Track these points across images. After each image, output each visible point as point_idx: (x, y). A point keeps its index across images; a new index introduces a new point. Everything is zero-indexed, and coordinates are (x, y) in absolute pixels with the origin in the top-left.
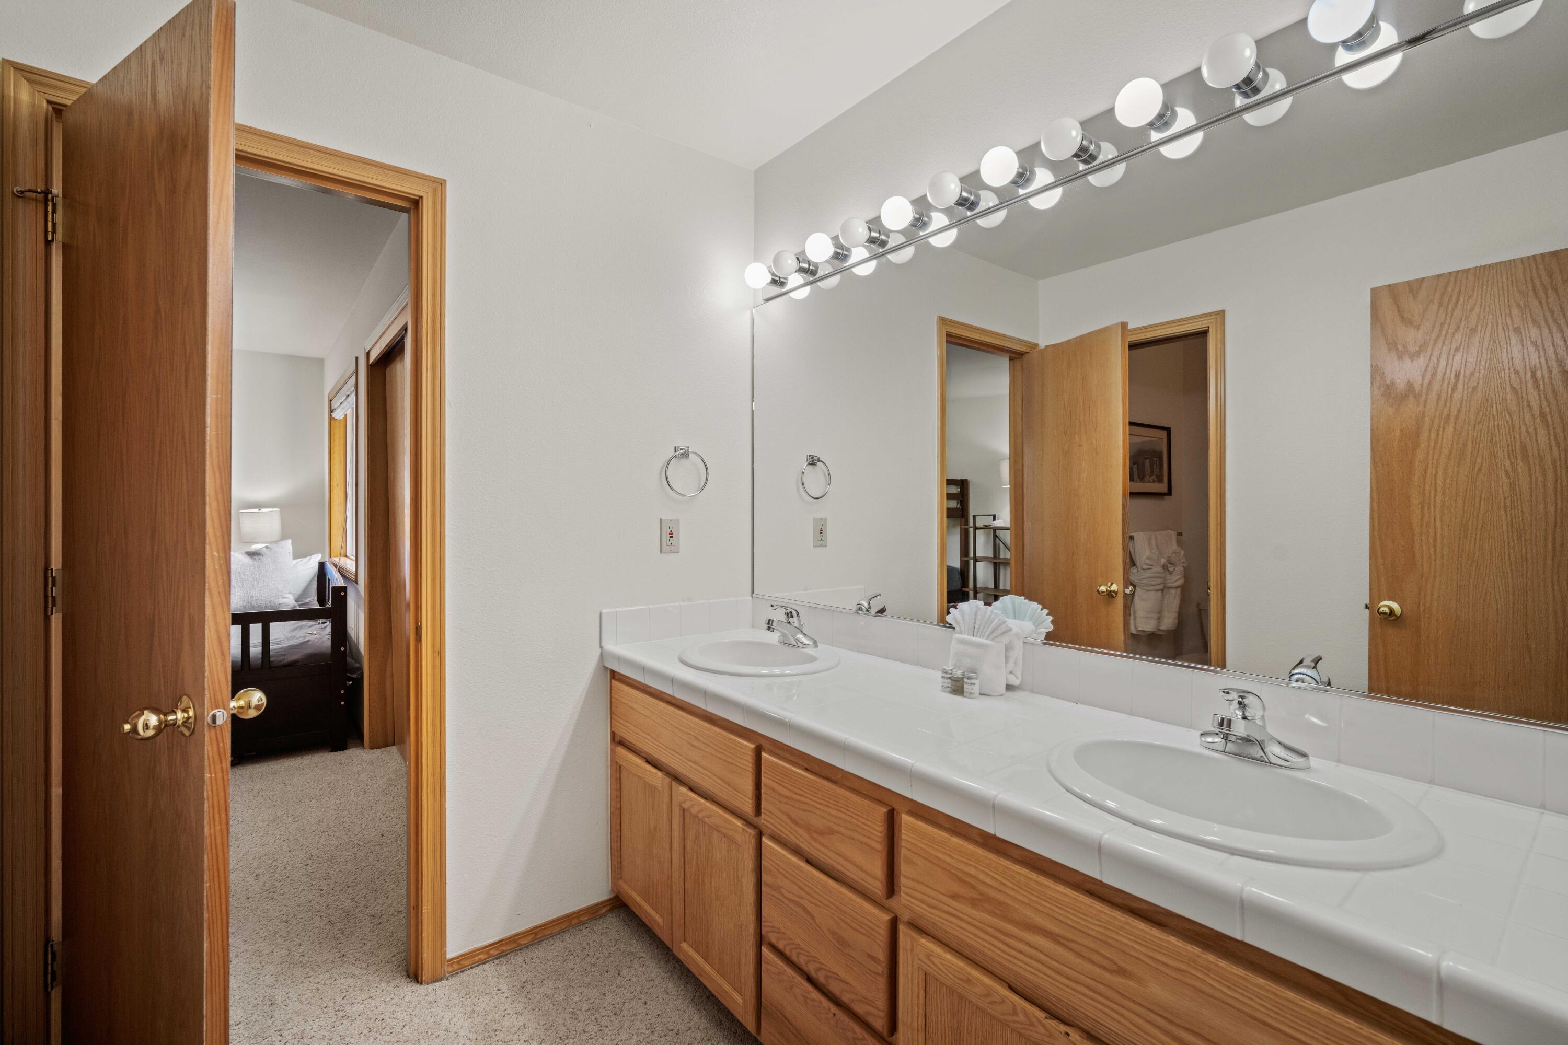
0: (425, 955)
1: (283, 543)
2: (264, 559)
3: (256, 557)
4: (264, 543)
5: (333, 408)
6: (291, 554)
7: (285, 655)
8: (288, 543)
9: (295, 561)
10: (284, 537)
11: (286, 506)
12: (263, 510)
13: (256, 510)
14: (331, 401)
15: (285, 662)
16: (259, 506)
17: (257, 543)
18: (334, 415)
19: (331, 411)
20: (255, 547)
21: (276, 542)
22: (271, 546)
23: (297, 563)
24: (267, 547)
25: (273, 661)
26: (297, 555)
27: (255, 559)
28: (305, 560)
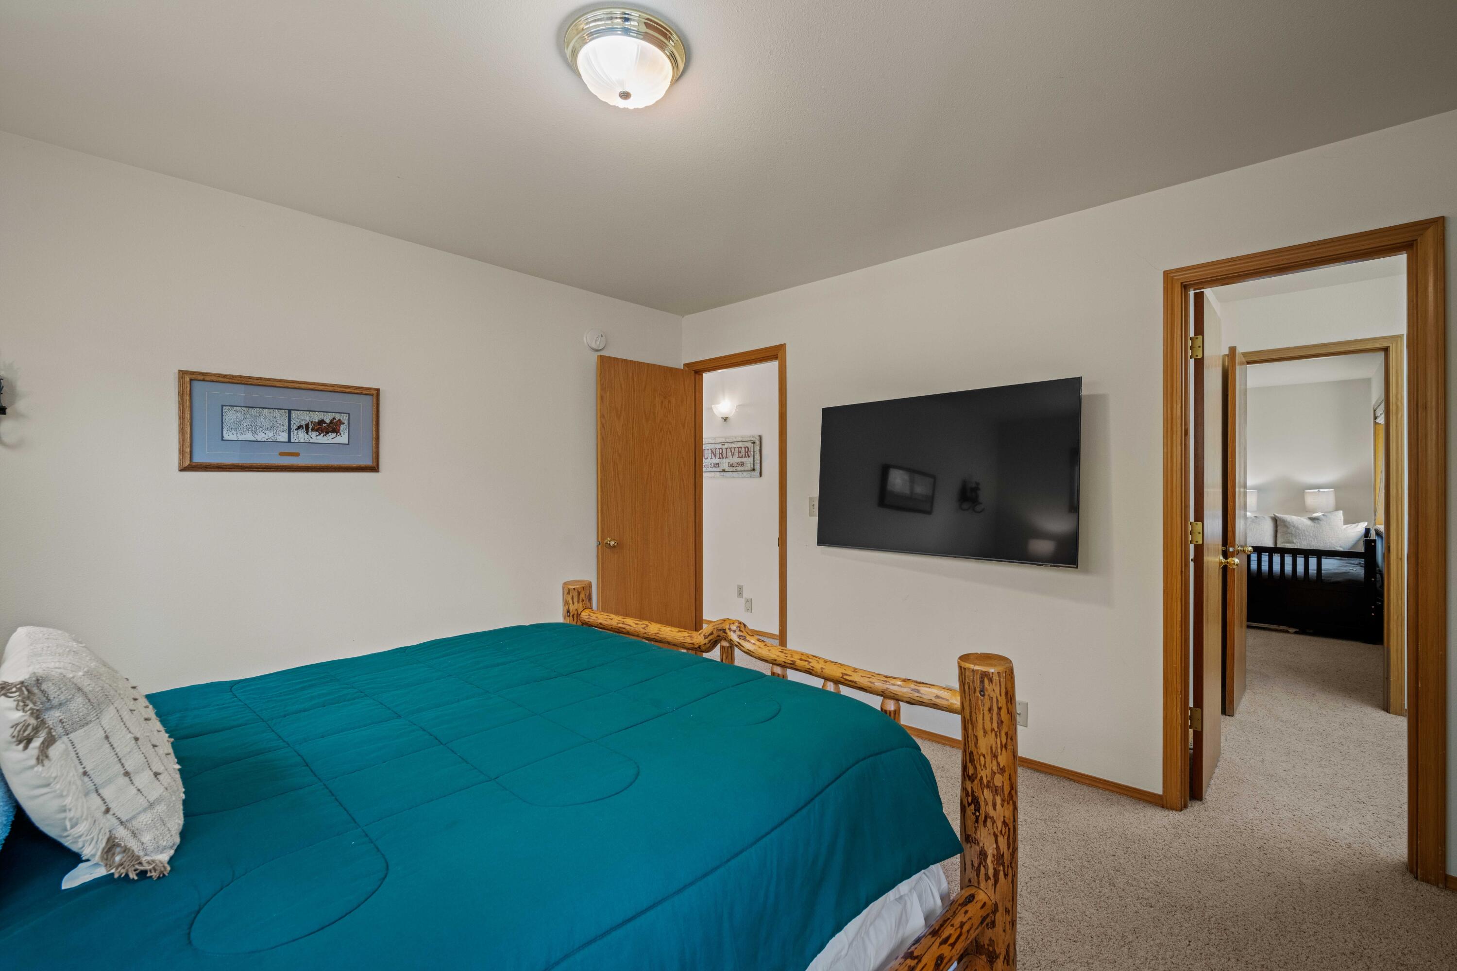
0: (1391, 700)
1: (1336, 513)
2: (1321, 522)
3: (1316, 521)
4: (1322, 512)
5: (1376, 415)
6: (1342, 521)
7: (1331, 577)
8: (1340, 513)
9: (1345, 526)
10: (1337, 509)
11: (1337, 487)
12: (1321, 490)
13: (1316, 490)
14: (1375, 410)
15: (1332, 581)
16: (1319, 487)
17: (1317, 512)
18: (1378, 421)
19: (1376, 418)
20: (1315, 515)
21: (1330, 512)
22: (1326, 514)
23: (1347, 527)
24: (1323, 515)
25: (1324, 580)
26: (1347, 522)
27: (1315, 522)
28: (1354, 525)
